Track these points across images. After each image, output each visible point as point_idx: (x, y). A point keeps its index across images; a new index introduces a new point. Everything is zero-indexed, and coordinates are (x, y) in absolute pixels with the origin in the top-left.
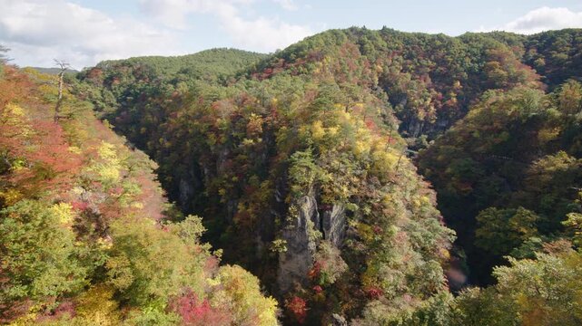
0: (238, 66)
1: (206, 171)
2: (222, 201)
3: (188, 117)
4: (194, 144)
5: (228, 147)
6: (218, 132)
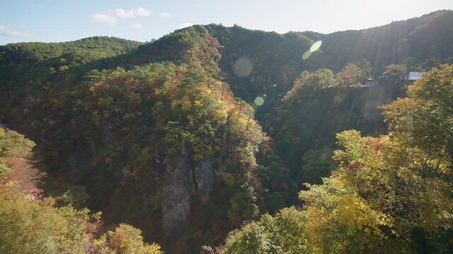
0: (119, 52)
1: (93, 144)
4: (79, 121)
5: (112, 122)
6: (101, 109)
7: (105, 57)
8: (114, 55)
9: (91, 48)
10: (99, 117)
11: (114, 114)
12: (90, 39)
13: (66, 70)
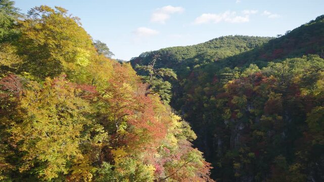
2: (237, 174)
3: (203, 93)
4: (209, 117)
5: (244, 123)
8: (238, 52)
9: (217, 47)
10: (229, 116)
11: (248, 114)
12: (216, 39)
13: (198, 68)
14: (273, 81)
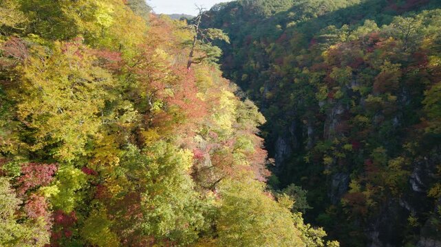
1: (310, 131)
2: (327, 172)
3: (295, 64)
4: (298, 97)
5: (344, 105)
6: (332, 84)
7: (345, 6)
10: (326, 95)
11: (350, 93)
13: (293, 27)
14: (392, 45)
